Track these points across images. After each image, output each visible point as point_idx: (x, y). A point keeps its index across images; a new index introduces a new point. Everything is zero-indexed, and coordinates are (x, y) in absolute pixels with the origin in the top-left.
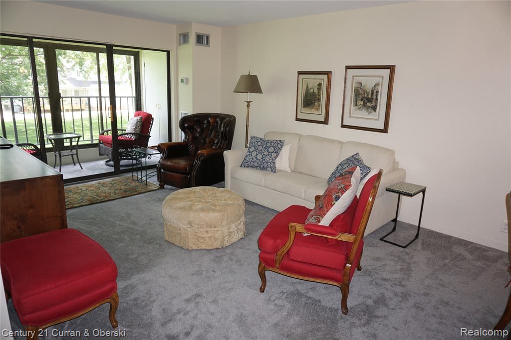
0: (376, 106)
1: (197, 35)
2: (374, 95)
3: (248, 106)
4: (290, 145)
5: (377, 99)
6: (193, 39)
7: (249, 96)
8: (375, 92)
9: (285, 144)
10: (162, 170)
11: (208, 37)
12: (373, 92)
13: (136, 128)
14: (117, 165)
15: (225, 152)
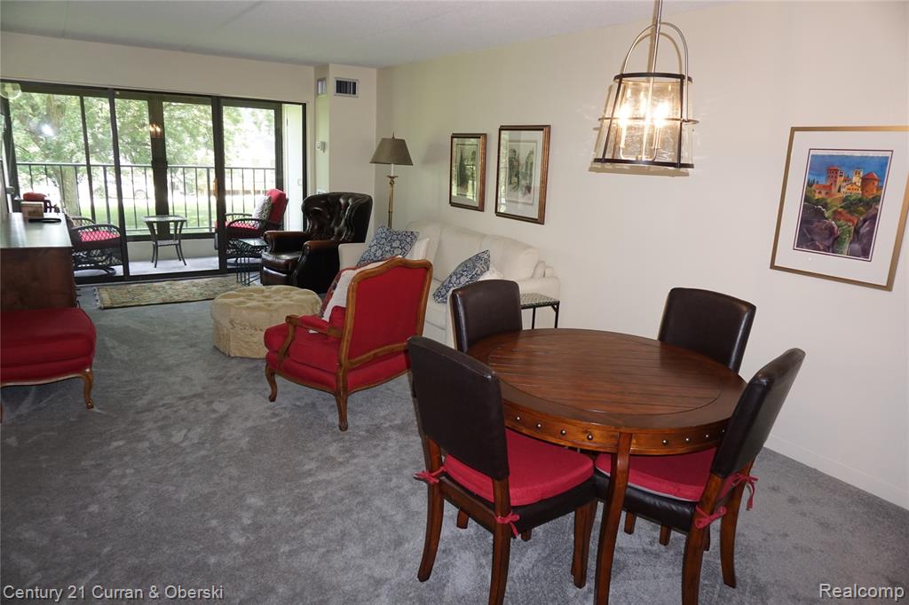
0: (531, 183)
1: (337, 82)
2: (529, 168)
3: (392, 184)
4: (428, 239)
5: (531, 175)
6: (332, 86)
7: (394, 169)
8: (529, 164)
9: (419, 237)
10: (265, 268)
11: (355, 84)
12: (527, 163)
13: (262, 212)
14: (222, 262)
15: (340, 246)
